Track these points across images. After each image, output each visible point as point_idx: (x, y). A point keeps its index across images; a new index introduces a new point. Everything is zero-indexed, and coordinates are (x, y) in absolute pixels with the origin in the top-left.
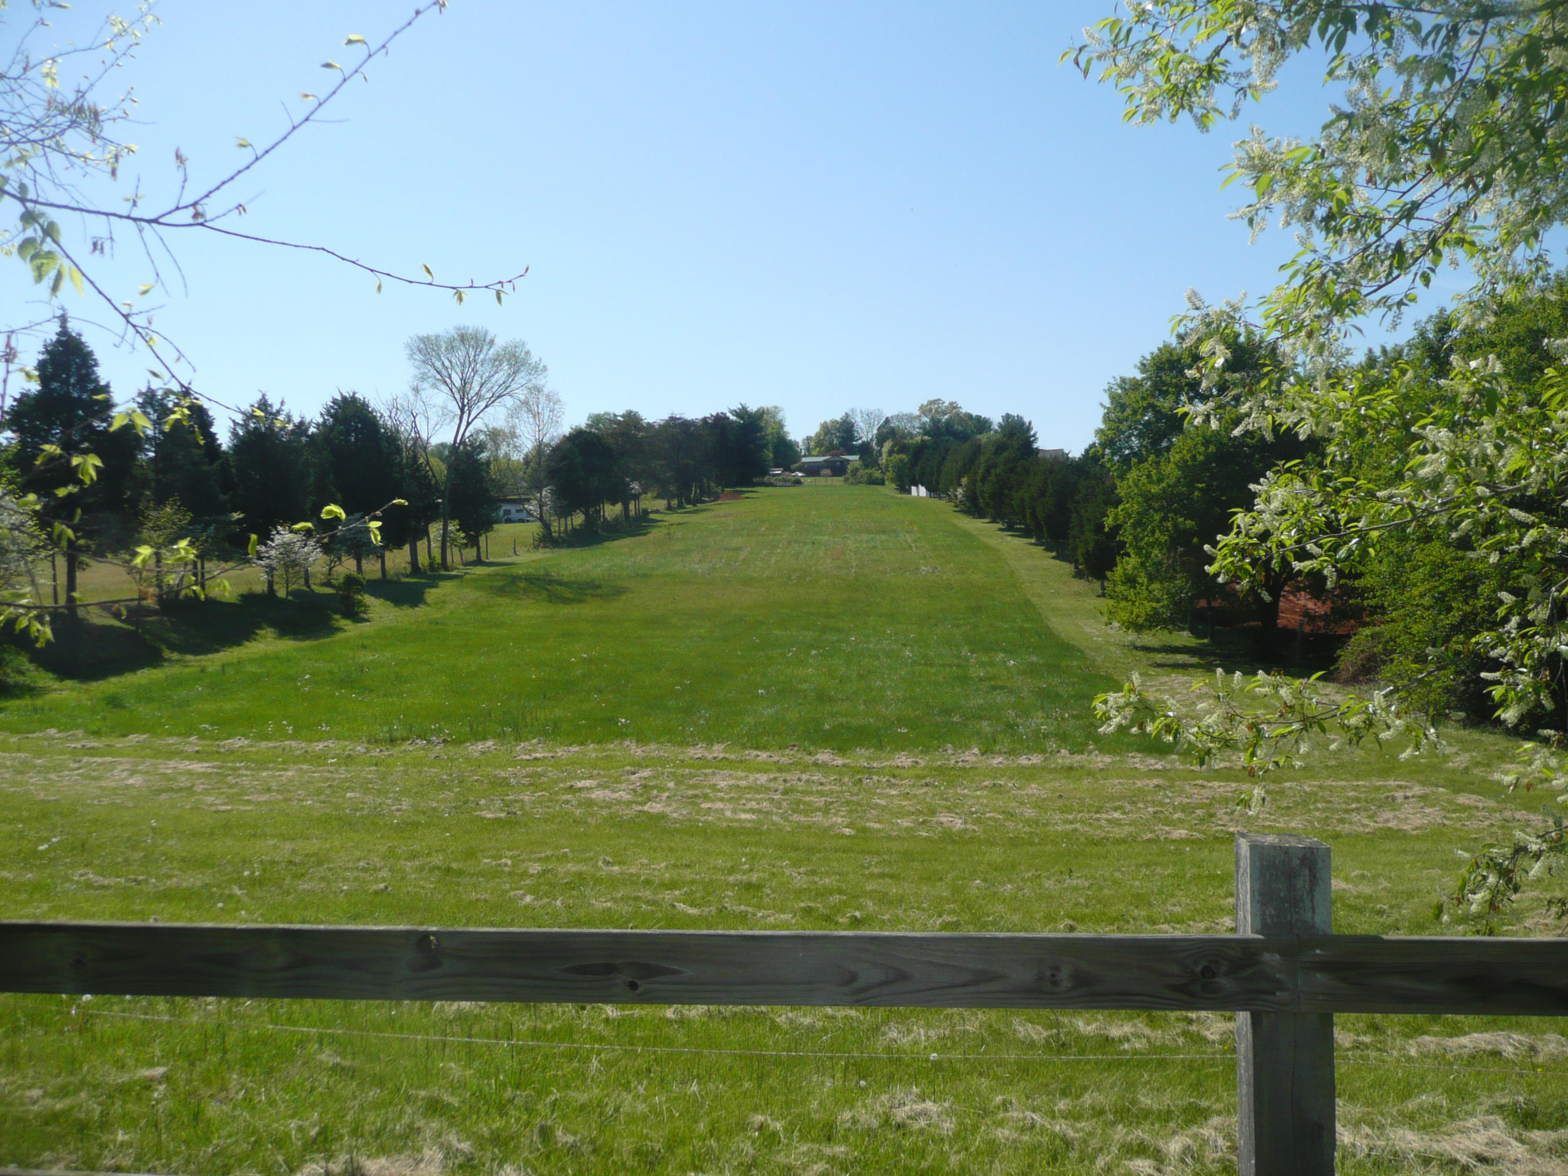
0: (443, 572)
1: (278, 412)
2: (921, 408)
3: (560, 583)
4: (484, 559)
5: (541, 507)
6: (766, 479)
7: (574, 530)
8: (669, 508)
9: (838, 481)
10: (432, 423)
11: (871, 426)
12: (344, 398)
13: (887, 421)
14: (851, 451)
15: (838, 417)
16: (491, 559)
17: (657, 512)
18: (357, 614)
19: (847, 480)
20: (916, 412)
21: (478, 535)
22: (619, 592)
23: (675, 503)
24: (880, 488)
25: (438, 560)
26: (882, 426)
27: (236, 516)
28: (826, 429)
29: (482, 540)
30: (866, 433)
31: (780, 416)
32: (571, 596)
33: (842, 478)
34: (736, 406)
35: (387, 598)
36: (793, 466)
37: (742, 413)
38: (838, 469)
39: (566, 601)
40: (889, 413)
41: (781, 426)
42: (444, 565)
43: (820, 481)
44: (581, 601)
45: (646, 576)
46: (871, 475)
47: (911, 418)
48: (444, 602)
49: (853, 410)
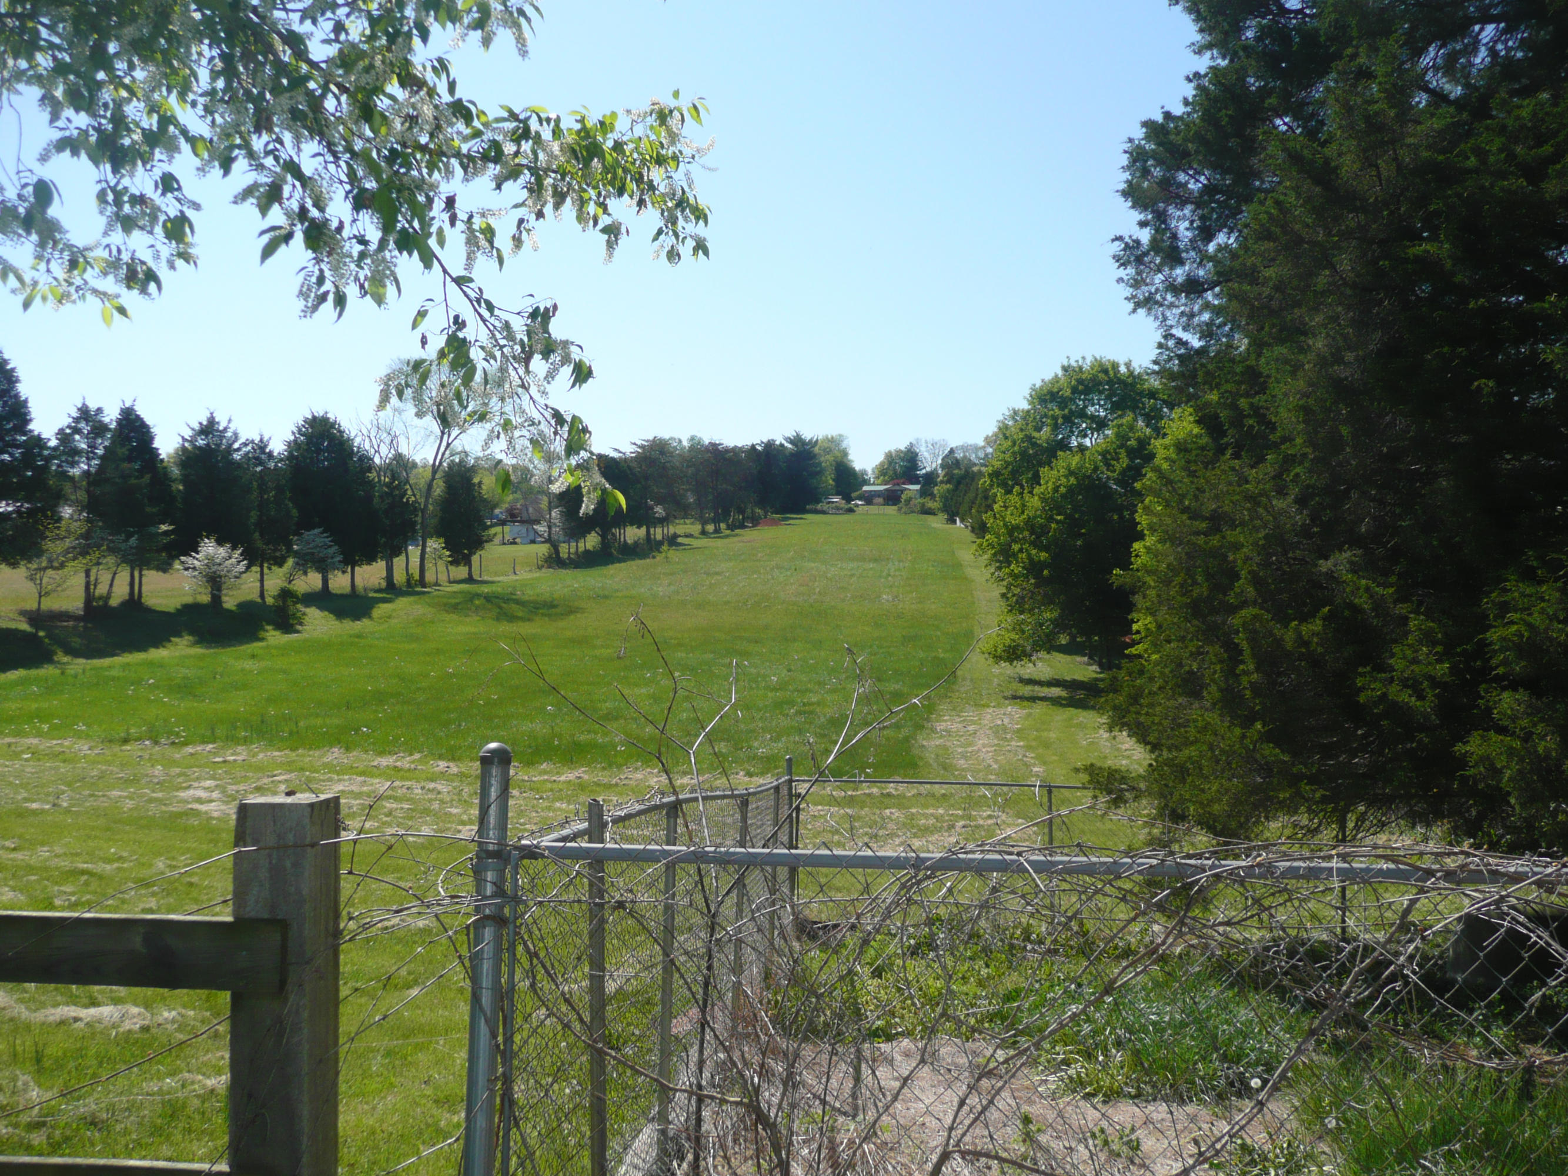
0: (419, 589)
1: (225, 429)
2: (987, 438)
3: (518, 602)
4: (476, 577)
5: (550, 527)
6: (819, 507)
7: (587, 552)
8: (704, 533)
9: (891, 510)
10: (412, 444)
11: (936, 456)
12: (314, 418)
13: (952, 451)
14: (914, 480)
15: (902, 446)
16: (486, 578)
17: (689, 536)
18: (292, 625)
19: (900, 509)
20: (981, 443)
21: (471, 554)
22: (571, 611)
23: (710, 528)
24: (930, 518)
25: (417, 576)
26: (946, 456)
27: (164, 528)
28: (891, 459)
29: (475, 559)
30: (930, 462)
31: (844, 445)
32: (520, 614)
33: (895, 508)
34: (791, 434)
35: (331, 612)
36: (854, 495)
37: (797, 441)
38: (892, 498)
39: (512, 618)
40: (953, 443)
41: (845, 454)
42: (422, 582)
43: (872, 509)
44: (529, 620)
45: (606, 597)
46: (923, 505)
47: (976, 449)
48: (390, 617)
49: (918, 440)
